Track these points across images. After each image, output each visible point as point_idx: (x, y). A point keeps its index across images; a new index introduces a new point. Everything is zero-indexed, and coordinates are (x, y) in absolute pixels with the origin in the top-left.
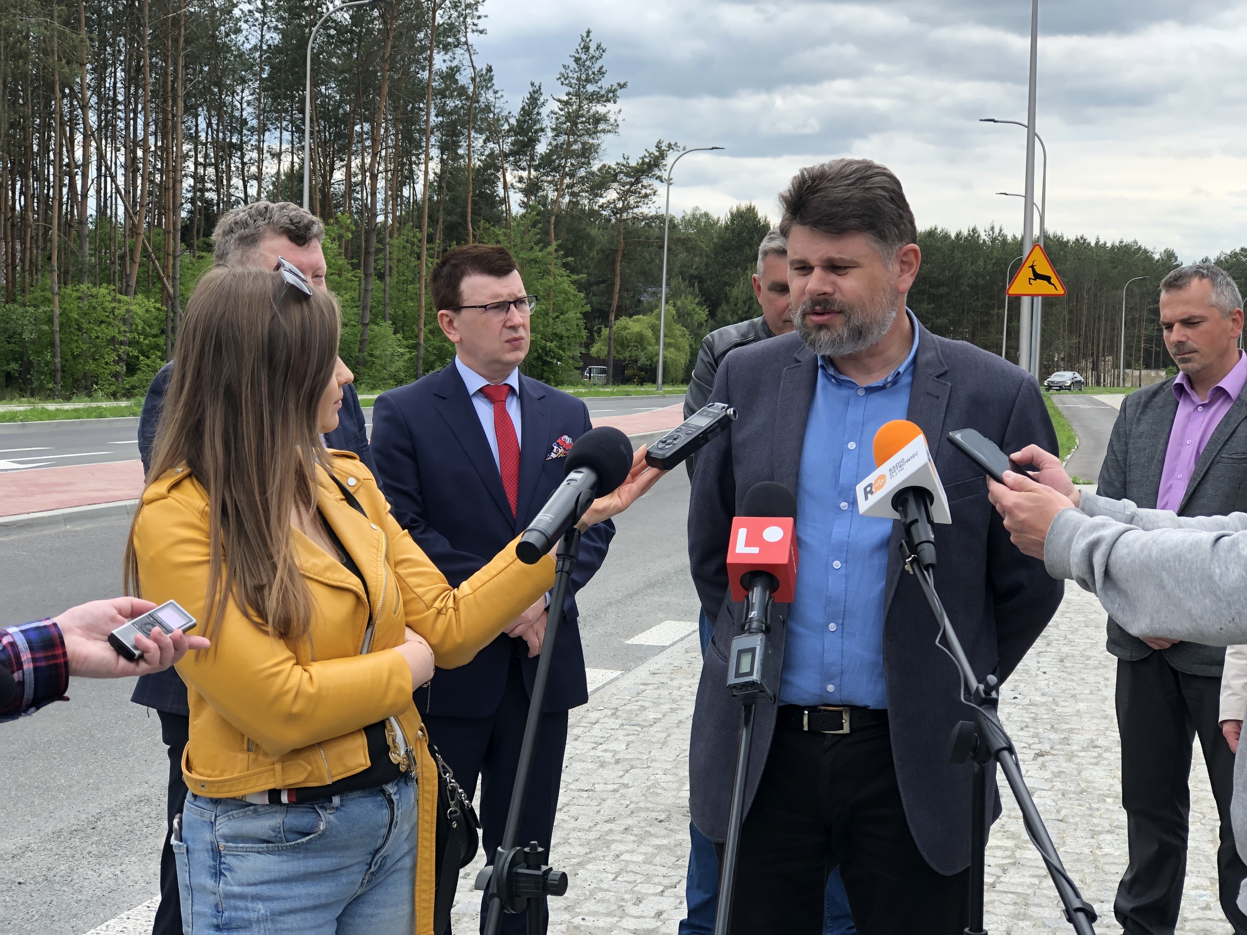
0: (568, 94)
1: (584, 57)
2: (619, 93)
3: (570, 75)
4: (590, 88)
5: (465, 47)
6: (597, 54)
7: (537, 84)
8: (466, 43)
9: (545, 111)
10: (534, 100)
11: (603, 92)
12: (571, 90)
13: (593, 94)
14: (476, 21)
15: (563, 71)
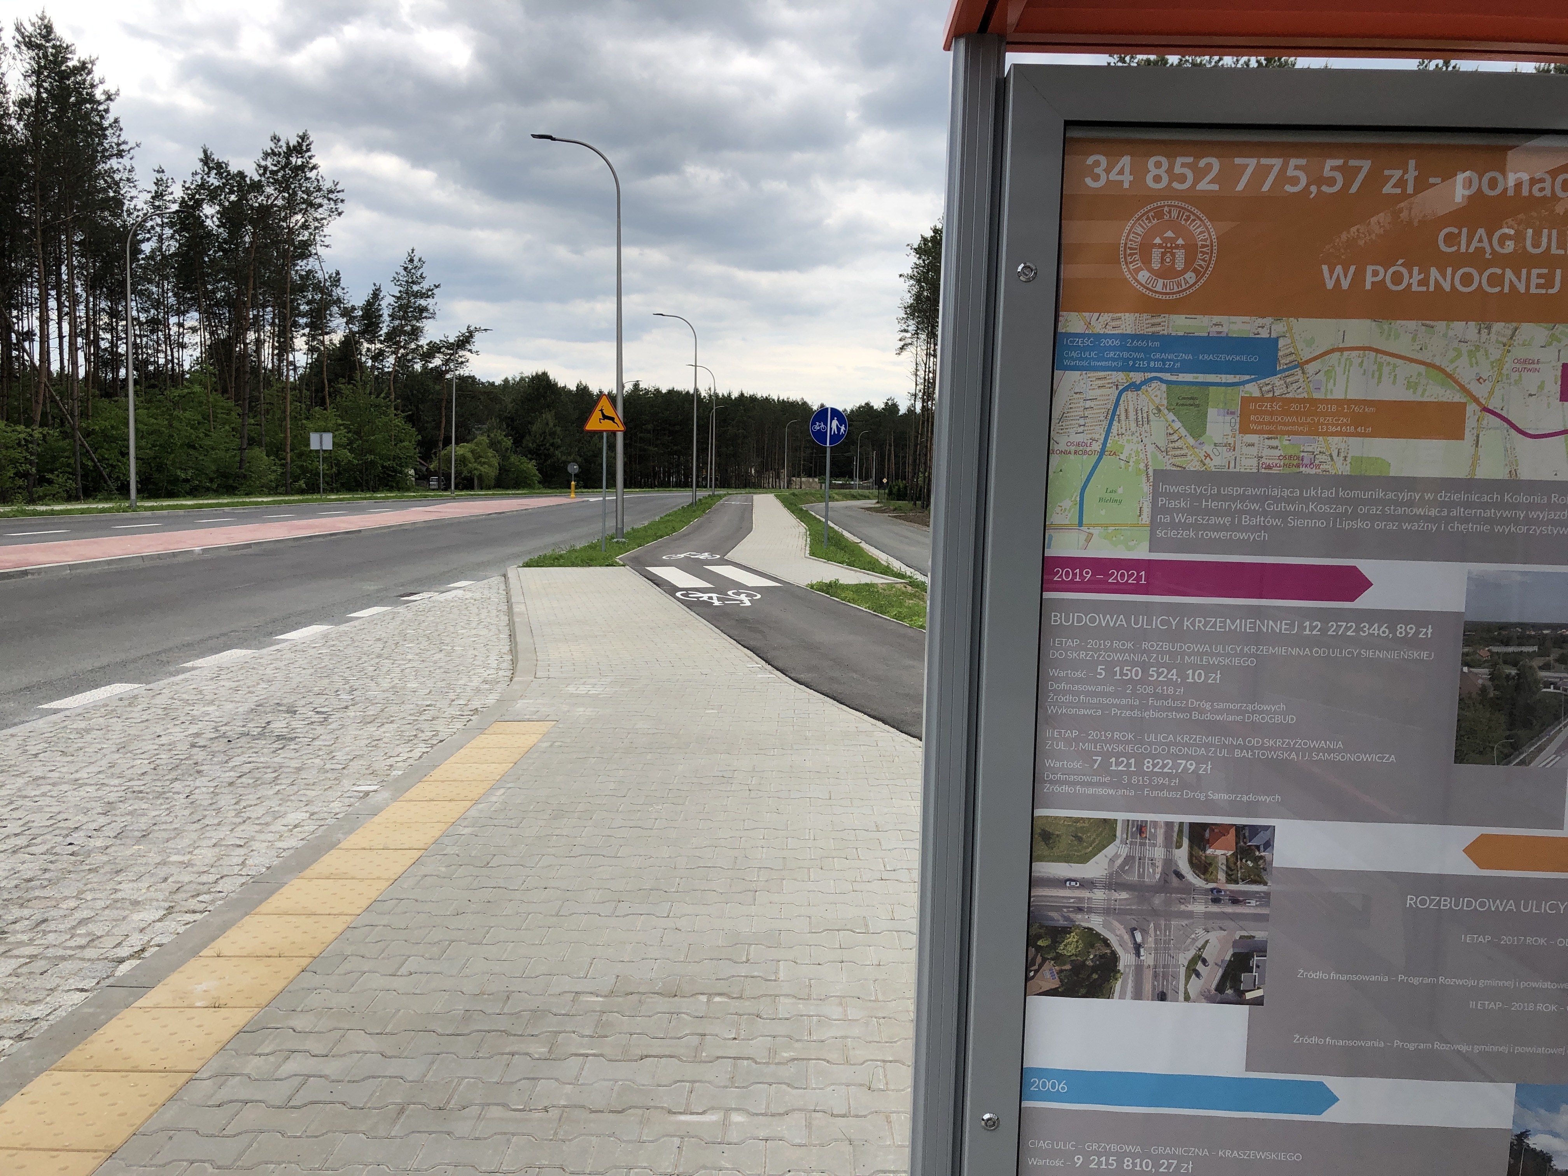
0: (400, 292)
1: (410, 267)
2: (435, 291)
3: (401, 278)
4: (416, 288)
5: (316, 257)
6: (419, 265)
7: (378, 284)
8: (316, 254)
9: (383, 304)
10: (376, 295)
11: (424, 291)
12: (402, 289)
13: (417, 292)
14: (323, 239)
15: (396, 275)
